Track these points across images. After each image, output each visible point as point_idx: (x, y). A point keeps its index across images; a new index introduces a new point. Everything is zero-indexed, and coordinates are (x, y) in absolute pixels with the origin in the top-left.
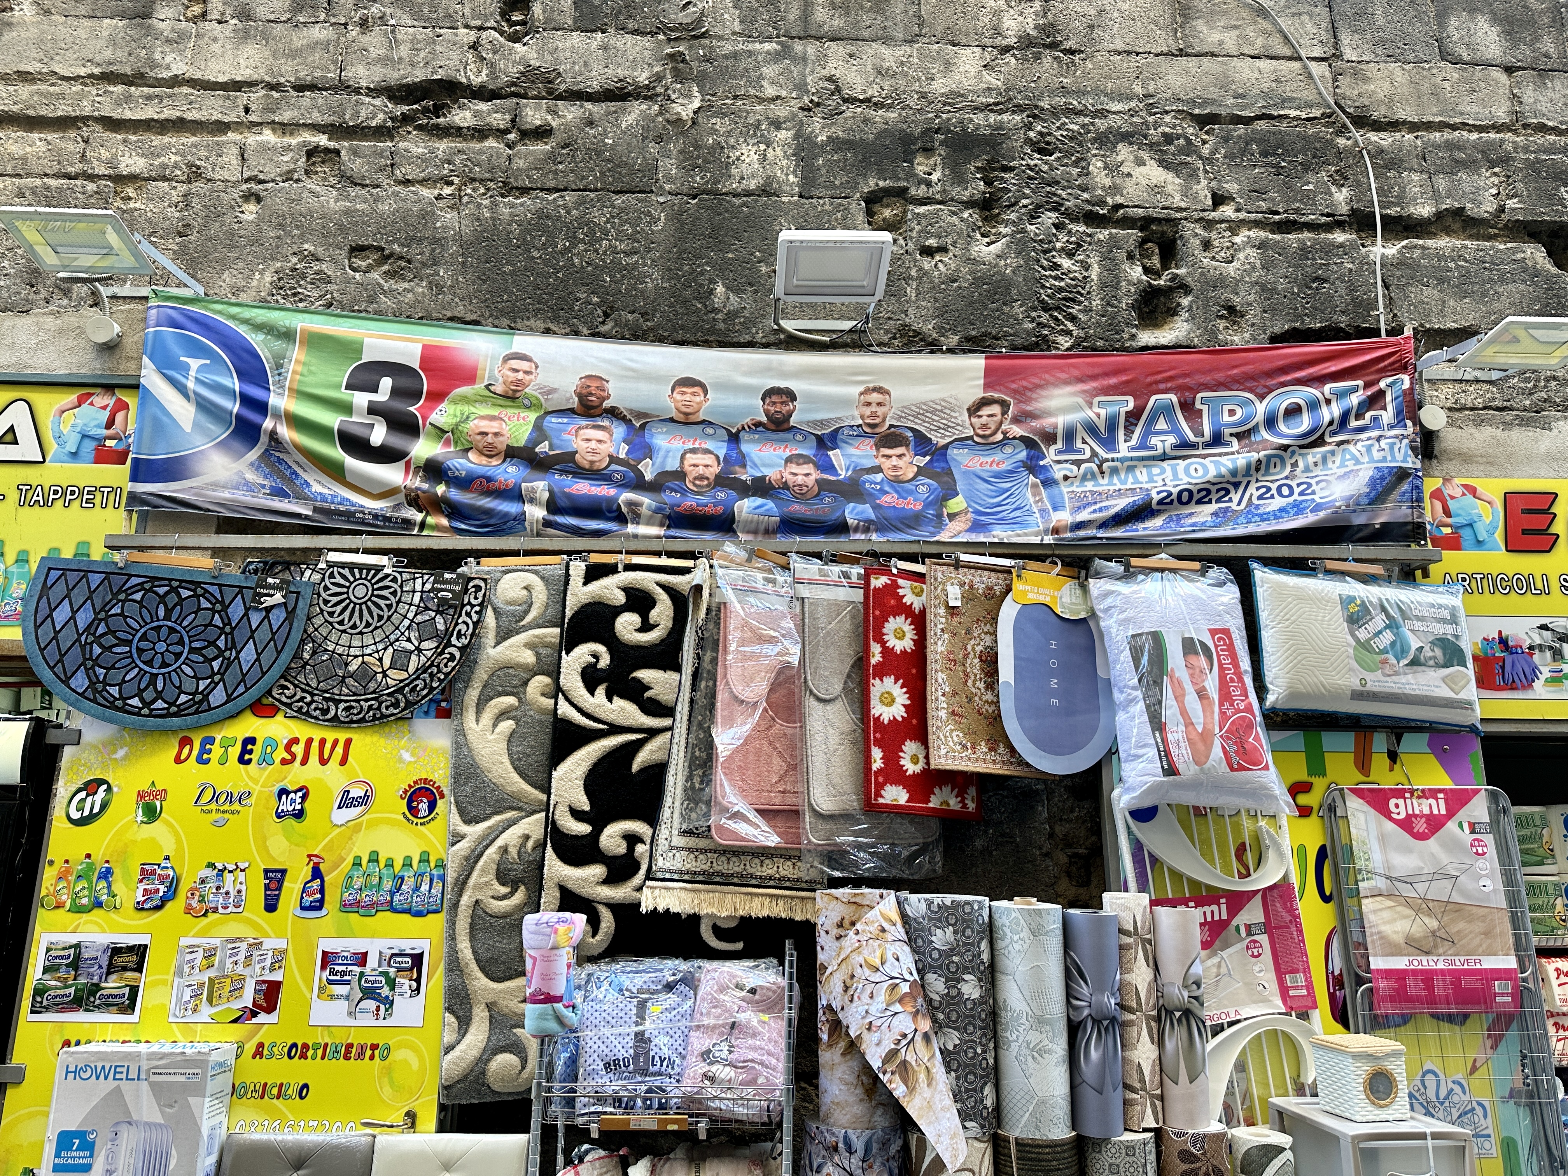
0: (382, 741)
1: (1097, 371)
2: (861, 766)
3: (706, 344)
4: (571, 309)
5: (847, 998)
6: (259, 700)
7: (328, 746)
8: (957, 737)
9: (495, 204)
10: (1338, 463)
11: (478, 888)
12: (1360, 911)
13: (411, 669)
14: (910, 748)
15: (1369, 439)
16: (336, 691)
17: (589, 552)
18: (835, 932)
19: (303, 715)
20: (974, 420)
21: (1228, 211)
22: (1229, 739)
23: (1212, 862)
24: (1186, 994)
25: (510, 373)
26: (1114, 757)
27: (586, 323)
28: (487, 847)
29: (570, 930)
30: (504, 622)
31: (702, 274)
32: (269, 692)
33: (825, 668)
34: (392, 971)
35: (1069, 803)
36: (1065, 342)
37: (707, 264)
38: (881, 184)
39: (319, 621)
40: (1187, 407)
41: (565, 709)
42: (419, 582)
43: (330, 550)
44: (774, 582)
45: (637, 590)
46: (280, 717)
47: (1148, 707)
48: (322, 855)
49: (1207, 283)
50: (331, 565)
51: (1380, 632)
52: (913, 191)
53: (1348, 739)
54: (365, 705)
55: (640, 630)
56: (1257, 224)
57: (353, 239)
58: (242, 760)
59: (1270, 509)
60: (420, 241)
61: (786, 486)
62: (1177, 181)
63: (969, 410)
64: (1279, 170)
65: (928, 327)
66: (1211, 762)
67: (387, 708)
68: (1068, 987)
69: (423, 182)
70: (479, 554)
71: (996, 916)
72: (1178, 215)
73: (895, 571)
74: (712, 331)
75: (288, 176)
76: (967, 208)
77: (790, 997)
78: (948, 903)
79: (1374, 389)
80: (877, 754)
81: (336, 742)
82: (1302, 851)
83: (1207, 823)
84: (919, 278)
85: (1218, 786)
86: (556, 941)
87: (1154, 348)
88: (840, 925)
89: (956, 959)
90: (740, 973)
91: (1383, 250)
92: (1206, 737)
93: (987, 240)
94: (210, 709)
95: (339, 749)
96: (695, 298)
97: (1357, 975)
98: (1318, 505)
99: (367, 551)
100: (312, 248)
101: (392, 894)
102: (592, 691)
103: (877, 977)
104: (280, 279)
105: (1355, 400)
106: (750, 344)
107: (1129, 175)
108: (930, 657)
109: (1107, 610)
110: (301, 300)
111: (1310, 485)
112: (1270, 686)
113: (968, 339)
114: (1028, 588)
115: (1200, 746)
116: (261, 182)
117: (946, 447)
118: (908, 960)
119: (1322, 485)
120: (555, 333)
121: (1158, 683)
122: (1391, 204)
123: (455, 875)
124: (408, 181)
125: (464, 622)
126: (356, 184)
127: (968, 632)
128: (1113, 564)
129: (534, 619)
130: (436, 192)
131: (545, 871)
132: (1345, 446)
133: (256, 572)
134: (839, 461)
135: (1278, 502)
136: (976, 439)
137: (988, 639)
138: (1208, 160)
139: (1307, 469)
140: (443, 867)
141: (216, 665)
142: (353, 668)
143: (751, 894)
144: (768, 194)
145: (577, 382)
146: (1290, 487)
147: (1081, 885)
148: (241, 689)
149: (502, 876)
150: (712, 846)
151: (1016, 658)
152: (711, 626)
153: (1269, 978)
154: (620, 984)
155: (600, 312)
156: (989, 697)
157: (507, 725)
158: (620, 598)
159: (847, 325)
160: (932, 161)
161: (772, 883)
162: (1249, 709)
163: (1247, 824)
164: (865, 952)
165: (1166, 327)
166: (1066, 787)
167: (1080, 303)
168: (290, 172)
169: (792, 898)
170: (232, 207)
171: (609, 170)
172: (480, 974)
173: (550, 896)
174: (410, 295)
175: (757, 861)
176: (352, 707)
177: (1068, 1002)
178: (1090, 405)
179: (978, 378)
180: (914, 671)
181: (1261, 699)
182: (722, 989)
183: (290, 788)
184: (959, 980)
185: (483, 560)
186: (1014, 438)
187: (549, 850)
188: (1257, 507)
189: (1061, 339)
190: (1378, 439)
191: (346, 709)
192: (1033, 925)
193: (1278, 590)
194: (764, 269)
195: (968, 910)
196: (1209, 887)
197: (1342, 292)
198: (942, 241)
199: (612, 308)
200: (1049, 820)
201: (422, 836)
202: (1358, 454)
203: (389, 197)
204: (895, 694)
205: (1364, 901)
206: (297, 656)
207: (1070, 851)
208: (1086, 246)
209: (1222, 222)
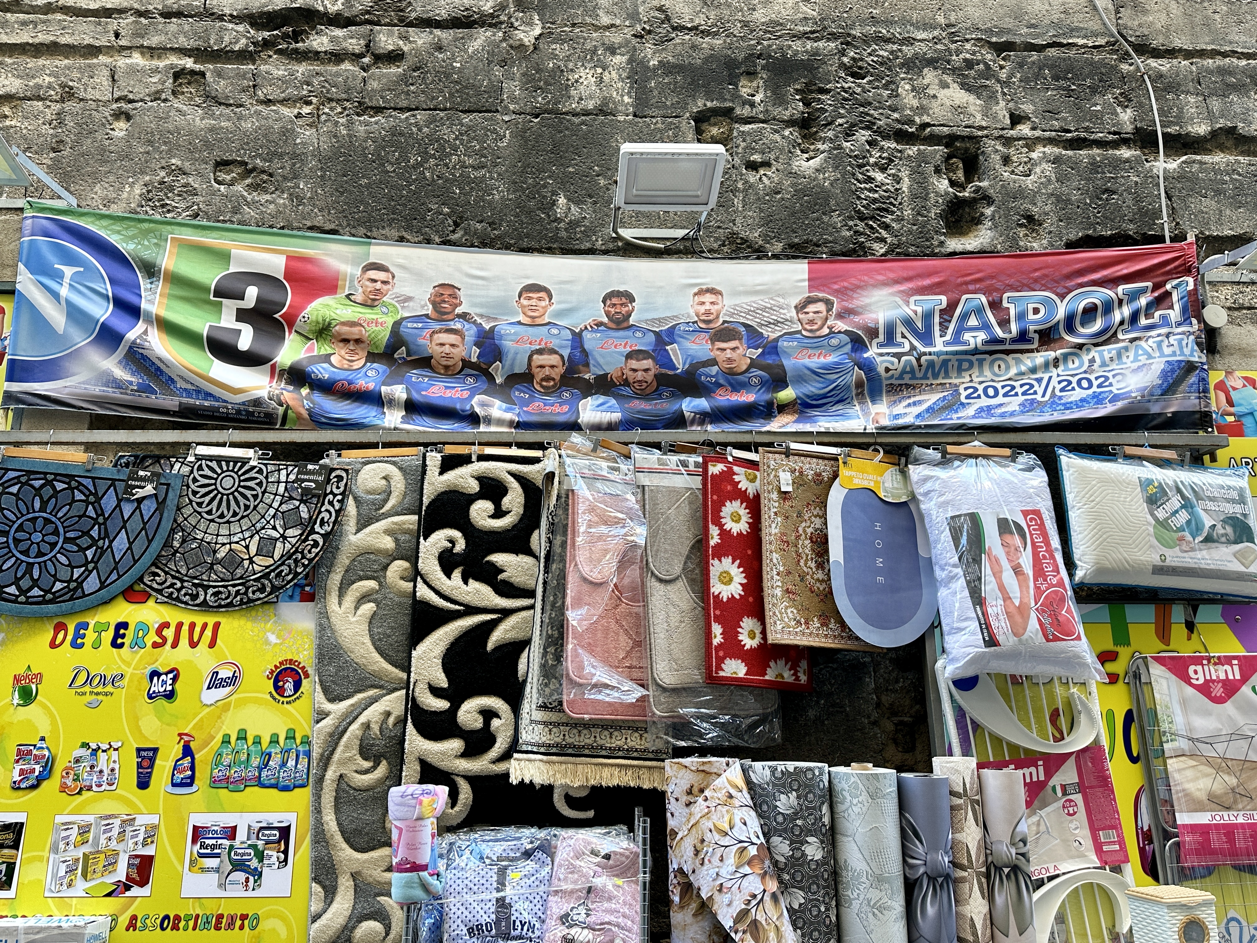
0: (249, 624)
1: (911, 273)
2: (703, 640)
3: (550, 251)
4: (424, 219)
5: (698, 862)
6: (131, 587)
7: (198, 629)
8: (792, 612)
9: (351, 122)
10: (1131, 358)
11: (343, 762)
12: (1166, 770)
13: (277, 556)
14: (748, 624)
15: (1159, 335)
16: (205, 577)
17: (444, 444)
18: (684, 799)
19: (173, 600)
20: (801, 316)
21: (1024, 129)
22: (1044, 611)
23: (1030, 728)
24: (1013, 851)
25: (368, 283)
26: (937, 631)
27: (437, 232)
28: (350, 724)
29: (434, 801)
30: (365, 509)
31: (544, 186)
32: (141, 579)
33: (666, 551)
34: (260, 844)
35: (894, 675)
36: (880, 249)
37: (550, 177)
38: (709, 104)
39: (187, 511)
40: (995, 305)
41: (423, 592)
42: (284, 472)
43: (198, 444)
44: (617, 469)
45: (490, 478)
46: (151, 603)
47: (968, 583)
48: (193, 733)
49: (1008, 194)
50: (199, 458)
51: (1176, 512)
52: (738, 111)
53: (1149, 611)
54: (233, 590)
55: (493, 516)
56: (1051, 141)
57: (218, 154)
58: (115, 644)
59: (1072, 399)
60: (281, 156)
61: (626, 383)
62: (979, 102)
63: (796, 307)
64: (1069, 92)
65: (755, 235)
66: (1028, 633)
67: (254, 592)
68: (904, 847)
69: (283, 102)
70: (340, 447)
71: (835, 781)
72: (980, 133)
73: (730, 459)
74: (555, 239)
75: (156, 96)
76: (787, 127)
77: (645, 862)
78: (791, 769)
79: (1162, 290)
80: (717, 629)
81: (205, 626)
82: (1110, 716)
83: (1023, 690)
84: (745, 190)
85: (1035, 656)
86: (421, 812)
87: (961, 253)
88: (690, 792)
89: (799, 822)
90: (594, 840)
91: (1165, 165)
92: (1023, 610)
93: (806, 155)
94: (85, 596)
95: (208, 633)
96: (539, 209)
97: (1165, 831)
98: (1115, 395)
99: (233, 445)
100: (179, 163)
101: (260, 770)
102: (448, 574)
103: (726, 841)
104: (149, 192)
105: (1143, 301)
106: (591, 252)
107: (934, 96)
108: (765, 539)
109: (926, 494)
110: (169, 211)
111: (1107, 378)
112: (1077, 562)
113: (792, 246)
114: (853, 473)
115: (1018, 619)
116: (131, 101)
117: (777, 340)
118: (754, 824)
119: (1119, 378)
120: (408, 241)
121: (977, 561)
122: (1170, 124)
123: (320, 751)
124: (270, 101)
125: (327, 510)
126: (220, 104)
127: (799, 515)
128: (931, 451)
129: (393, 507)
130: (296, 111)
131: (406, 745)
132: (1137, 343)
133: (127, 465)
134: (676, 355)
135: (1078, 394)
136: (804, 333)
137: (818, 522)
138: (1006, 83)
139: (1104, 364)
140: (309, 743)
141: (90, 554)
142: (221, 555)
143: (601, 764)
144: (605, 114)
145: (431, 290)
146: (1089, 381)
147: (906, 751)
148: (114, 576)
149: (365, 751)
150: (564, 720)
151: (845, 538)
152: (560, 512)
153: (1084, 834)
154: (480, 853)
155: (450, 221)
156: (820, 575)
157: (369, 608)
158: (474, 487)
159: (680, 233)
160: (755, 84)
161: (620, 754)
162: (1061, 584)
163: (1059, 690)
164: (714, 817)
165: (971, 235)
166: (891, 660)
167: (893, 213)
168: (157, 92)
169: (640, 767)
170: (103, 125)
171: (457, 91)
172: (345, 846)
173: (411, 769)
174: (272, 206)
175: (606, 733)
176: (220, 593)
177: (904, 861)
178: (907, 303)
179: (803, 280)
180: (749, 552)
181: (1071, 575)
182: (579, 855)
183: (161, 670)
184: (804, 842)
185: (344, 452)
186: (840, 332)
187: (410, 727)
188: (1060, 398)
189: (876, 246)
190: (1168, 336)
191: (215, 594)
192: (871, 789)
193: (1082, 473)
194: (602, 182)
195: (810, 776)
196: (1026, 750)
197: (1130, 202)
198: (766, 157)
199: (461, 218)
200: (877, 691)
201: (289, 715)
202: (1150, 350)
203: (251, 116)
204: (733, 573)
205: (1169, 761)
206: (167, 544)
207: (896, 719)
208: (897, 161)
209: (1019, 139)
